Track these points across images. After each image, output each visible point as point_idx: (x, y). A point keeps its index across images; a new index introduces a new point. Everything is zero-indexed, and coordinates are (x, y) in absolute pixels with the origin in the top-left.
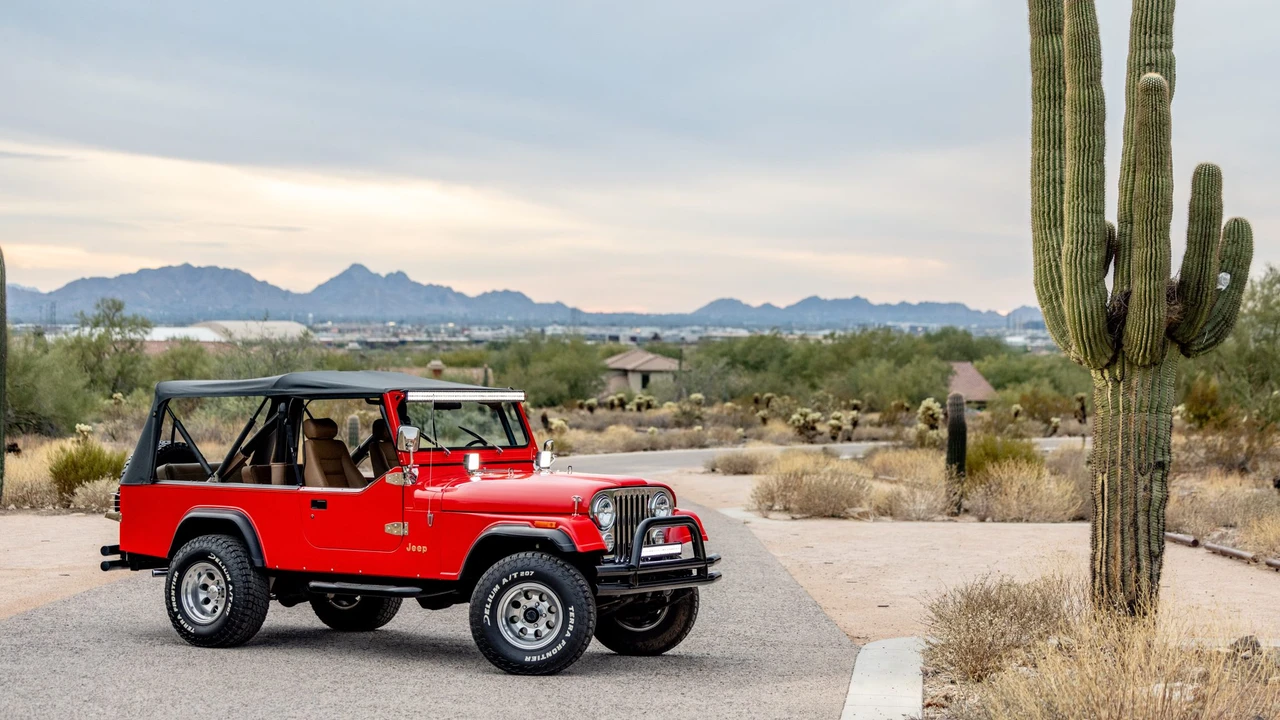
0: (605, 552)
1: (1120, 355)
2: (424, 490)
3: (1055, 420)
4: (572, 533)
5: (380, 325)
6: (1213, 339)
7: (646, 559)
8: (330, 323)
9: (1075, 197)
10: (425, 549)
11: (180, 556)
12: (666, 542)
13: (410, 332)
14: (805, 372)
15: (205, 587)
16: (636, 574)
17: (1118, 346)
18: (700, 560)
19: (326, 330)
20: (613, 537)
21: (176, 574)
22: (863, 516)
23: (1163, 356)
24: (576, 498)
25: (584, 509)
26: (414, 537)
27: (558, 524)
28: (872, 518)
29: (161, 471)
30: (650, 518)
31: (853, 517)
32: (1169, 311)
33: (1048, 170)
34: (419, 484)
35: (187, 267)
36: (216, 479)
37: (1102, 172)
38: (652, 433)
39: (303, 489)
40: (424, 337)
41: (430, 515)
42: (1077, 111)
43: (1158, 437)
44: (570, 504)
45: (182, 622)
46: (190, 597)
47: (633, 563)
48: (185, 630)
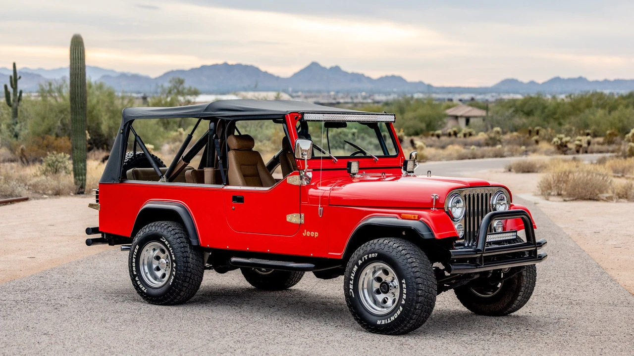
0: (457, 238)
2: (317, 189)
4: (431, 223)
5: (326, 94)
7: (490, 243)
8: (300, 94)
10: (316, 234)
11: (141, 234)
12: (504, 230)
13: (342, 98)
14: (555, 116)
15: (158, 258)
16: (481, 256)
18: (532, 244)
19: (298, 97)
20: (463, 226)
21: (137, 247)
22: (609, 199)
24: (434, 196)
25: (440, 205)
26: (308, 225)
27: (420, 216)
28: (615, 200)
29: (129, 174)
30: (492, 212)
31: (603, 200)
34: (313, 184)
35: (226, 64)
36: (165, 179)
38: (473, 149)
40: (349, 100)
41: (320, 208)
44: (429, 201)
45: (139, 283)
46: (146, 267)
47: (479, 247)
48: (143, 292)
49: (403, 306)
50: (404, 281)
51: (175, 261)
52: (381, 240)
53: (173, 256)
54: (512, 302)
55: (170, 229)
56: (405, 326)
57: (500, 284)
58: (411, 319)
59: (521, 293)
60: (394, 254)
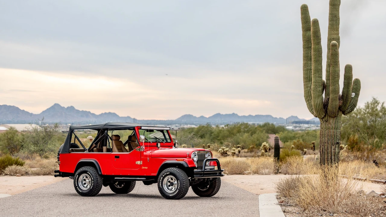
0: (195, 168)
1: (327, 115)
3: (305, 150)
4: (187, 162)
6: (351, 110)
7: (206, 169)
9: (315, 73)
10: (147, 168)
11: (79, 171)
12: (210, 166)
14: (218, 138)
15: (85, 180)
16: (204, 173)
17: (326, 112)
18: (219, 171)
20: (197, 163)
21: (78, 176)
22: (249, 174)
23: (338, 115)
24: (188, 153)
25: (190, 156)
26: (144, 165)
27: (183, 160)
28: (252, 174)
29: (71, 150)
30: (206, 159)
31: (246, 174)
32: (339, 103)
33: (307, 66)
34: (145, 151)
36: (88, 151)
37: (322, 67)
39: (112, 153)
41: (148, 159)
42: (315, 51)
43: (337, 136)
44: (186, 155)
45: (78, 189)
46: (81, 183)
47: (203, 170)
48: (80, 192)
49: (178, 189)
50: (179, 181)
51: (93, 180)
52: (171, 168)
53: (92, 178)
54: (213, 192)
55: (91, 169)
56: (179, 196)
57: (208, 186)
58: (181, 193)
59: (216, 188)
60: (175, 172)
